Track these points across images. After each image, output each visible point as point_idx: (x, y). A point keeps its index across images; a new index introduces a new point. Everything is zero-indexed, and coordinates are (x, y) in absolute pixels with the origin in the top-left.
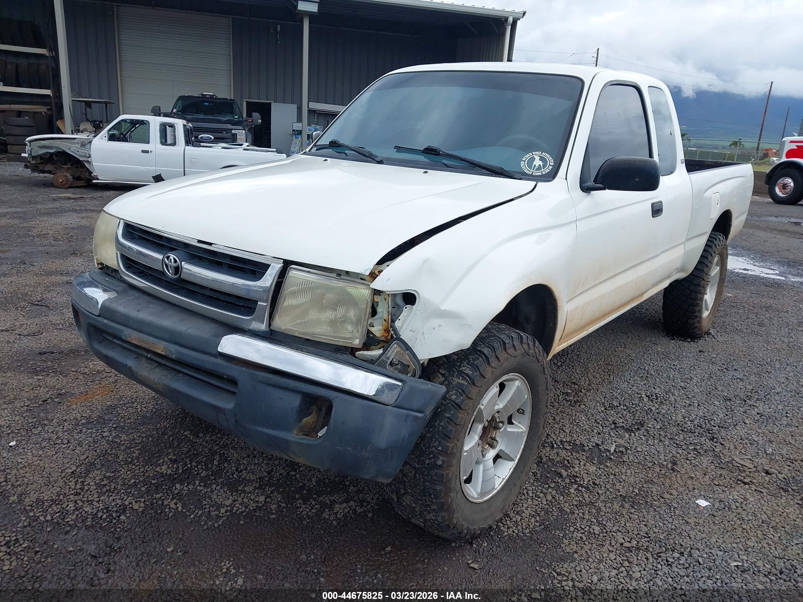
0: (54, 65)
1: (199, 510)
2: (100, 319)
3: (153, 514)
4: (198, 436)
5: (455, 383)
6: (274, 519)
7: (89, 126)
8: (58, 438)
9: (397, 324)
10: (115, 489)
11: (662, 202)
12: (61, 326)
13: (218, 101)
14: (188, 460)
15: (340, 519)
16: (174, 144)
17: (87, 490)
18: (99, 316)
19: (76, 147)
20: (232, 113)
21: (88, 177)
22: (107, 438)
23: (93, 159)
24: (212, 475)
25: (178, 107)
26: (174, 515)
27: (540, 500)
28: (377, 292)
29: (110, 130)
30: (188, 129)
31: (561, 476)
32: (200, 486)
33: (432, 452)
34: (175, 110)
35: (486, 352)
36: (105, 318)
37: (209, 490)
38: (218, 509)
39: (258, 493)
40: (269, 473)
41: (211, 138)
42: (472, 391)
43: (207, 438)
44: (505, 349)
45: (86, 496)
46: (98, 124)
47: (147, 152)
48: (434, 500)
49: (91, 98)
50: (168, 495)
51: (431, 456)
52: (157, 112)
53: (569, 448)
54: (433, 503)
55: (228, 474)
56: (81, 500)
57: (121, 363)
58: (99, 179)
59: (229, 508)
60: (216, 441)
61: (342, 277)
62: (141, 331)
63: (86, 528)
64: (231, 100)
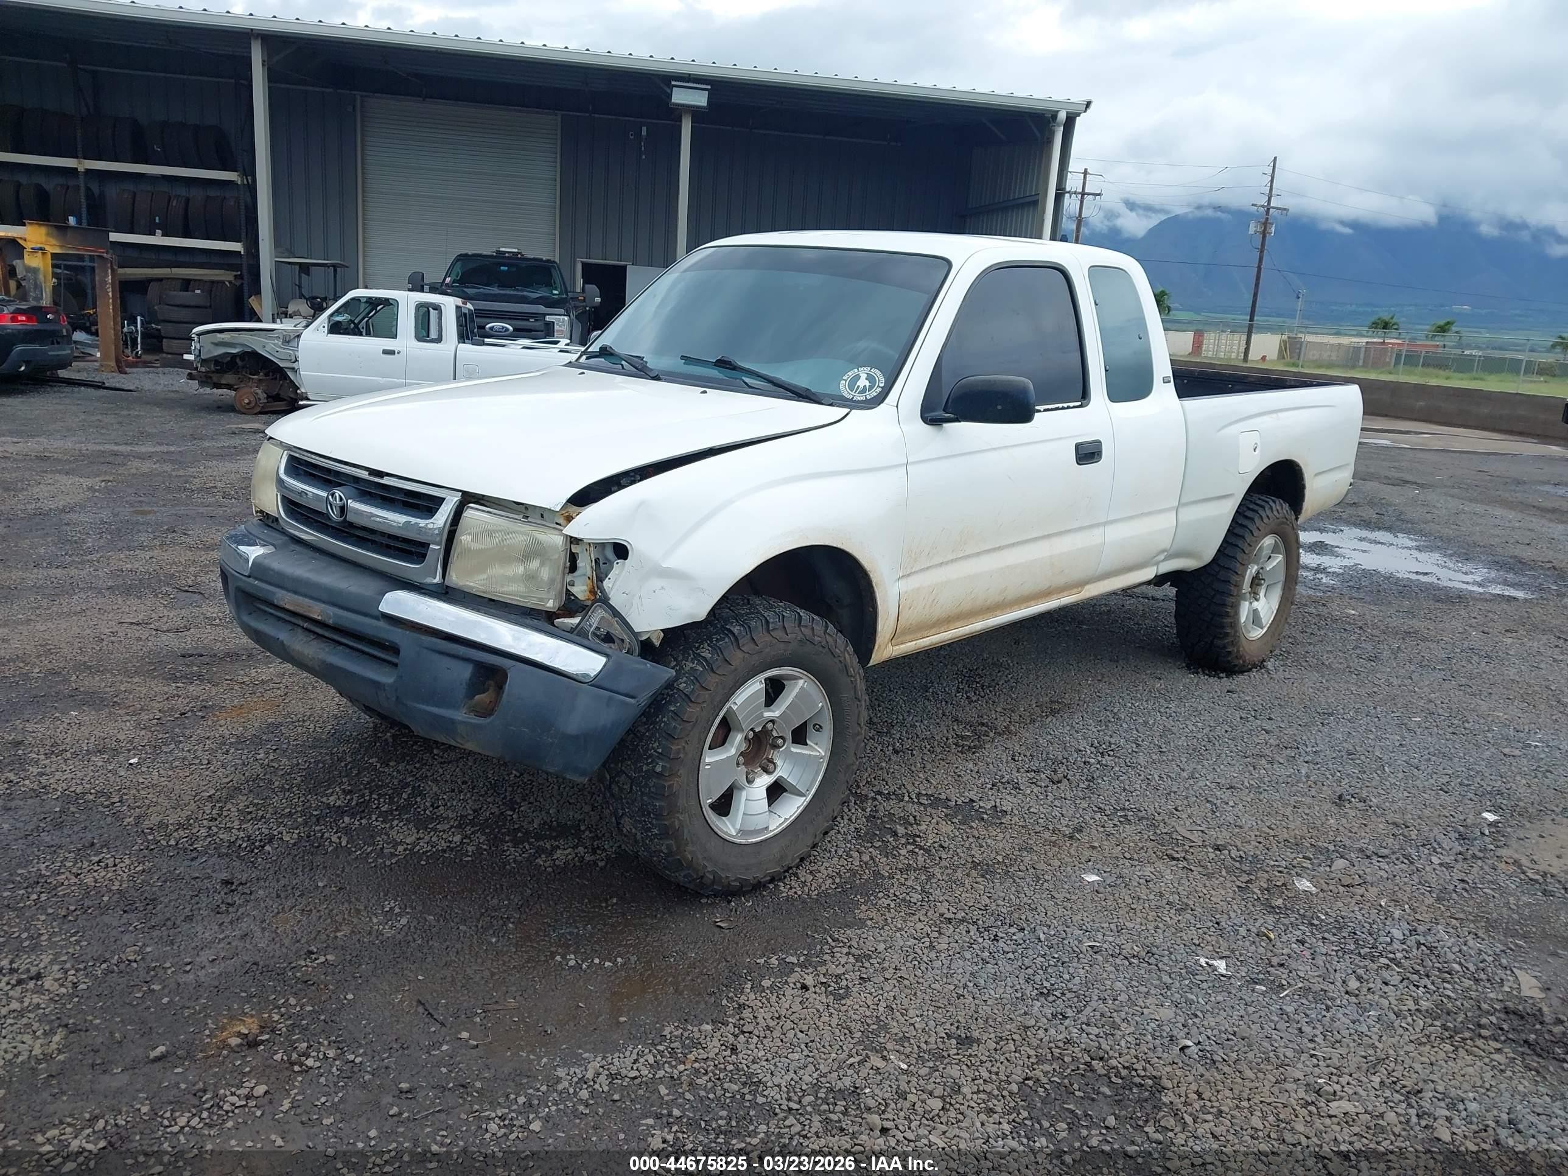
0: (249, 200)
1: (369, 846)
2: (251, 580)
3: (308, 848)
4: (388, 765)
5: (687, 669)
6: (467, 862)
7: (304, 307)
8: (196, 757)
9: (607, 584)
10: (262, 817)
11: (1100, 442)
12: (217, 620)
13: (524, 264)
14: (367, 791)
15: (558, 866)
16: (439, 340)
17: (226, 817)
18: (249, 577)
19: (274, 344)
20: (550, 285)
21: (292, 396)
22: (261, 762)
23: (301, 365)
24: (396, 810)
25: (454, 275)
26: (336, 849)
27: (850, 860)
28: (574, 541)
29: (332, 315)
30: (465, 314)
31: (895, 834)
32: (377, 821)
33: (651, 756)
34: (448, 280)
35: (736, 631)
36: (256, 579)
37: (387, 826)
38: (395, 847)
39: (453, 833)
40: (475, 811)
41: (507, 330)
42: (709, 679)
43: (400, 768)
44: (768, 631)
45: (224, 822)
46: (319, 303)
47: (392, 353)
48: (654, 821)
49: (311, 258)
50: (331, 828)
51: (650, 760)
52: (417, 284)
53: (926, 802)
54: (652, 825)
55: (419, 810)
56: (217, 827)
57: (272, 637)
58: (309, 400)
59: (409, 847)
60: (412, 772)
61: (529, 519)
62: (295, 593)
63: (219, 856)
64: (548, 261)
